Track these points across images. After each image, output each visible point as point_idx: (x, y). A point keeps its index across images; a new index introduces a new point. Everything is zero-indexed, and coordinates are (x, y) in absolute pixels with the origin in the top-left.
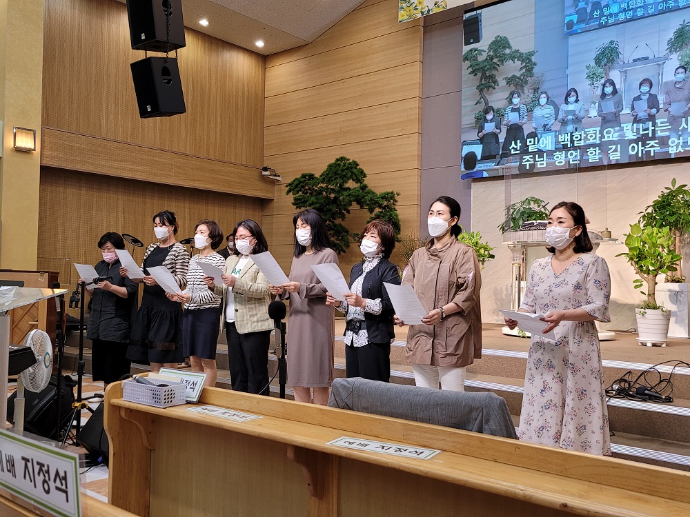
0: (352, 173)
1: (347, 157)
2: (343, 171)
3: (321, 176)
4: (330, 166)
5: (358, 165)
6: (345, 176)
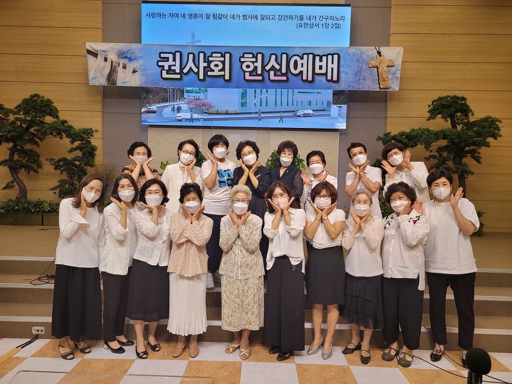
0: (51, 109)
1: (41, 94)
2: (42, 106)
3: (16, 108)
4: (25, 100)
5: (52, 103)
6: (44, 111)
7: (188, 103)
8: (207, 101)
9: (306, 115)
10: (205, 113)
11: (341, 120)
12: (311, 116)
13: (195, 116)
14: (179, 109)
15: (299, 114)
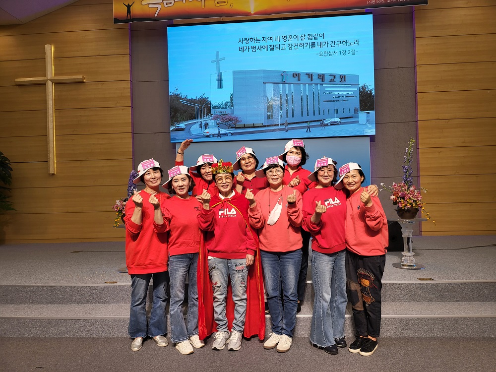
7: (215, 118)
8: (233, 116)
9: (333, 124)
10: (232, 127)
11: (370, 126)
12: (338, 124)
13: (223, 131)
14: (207, 126)
15: (326, 123)
